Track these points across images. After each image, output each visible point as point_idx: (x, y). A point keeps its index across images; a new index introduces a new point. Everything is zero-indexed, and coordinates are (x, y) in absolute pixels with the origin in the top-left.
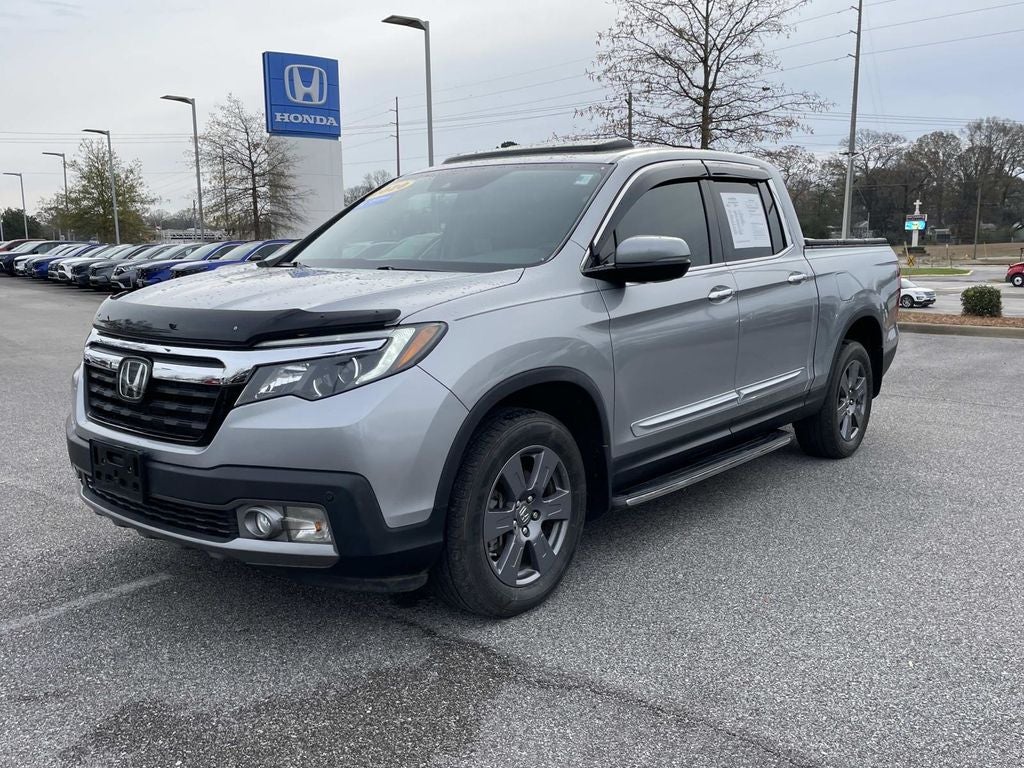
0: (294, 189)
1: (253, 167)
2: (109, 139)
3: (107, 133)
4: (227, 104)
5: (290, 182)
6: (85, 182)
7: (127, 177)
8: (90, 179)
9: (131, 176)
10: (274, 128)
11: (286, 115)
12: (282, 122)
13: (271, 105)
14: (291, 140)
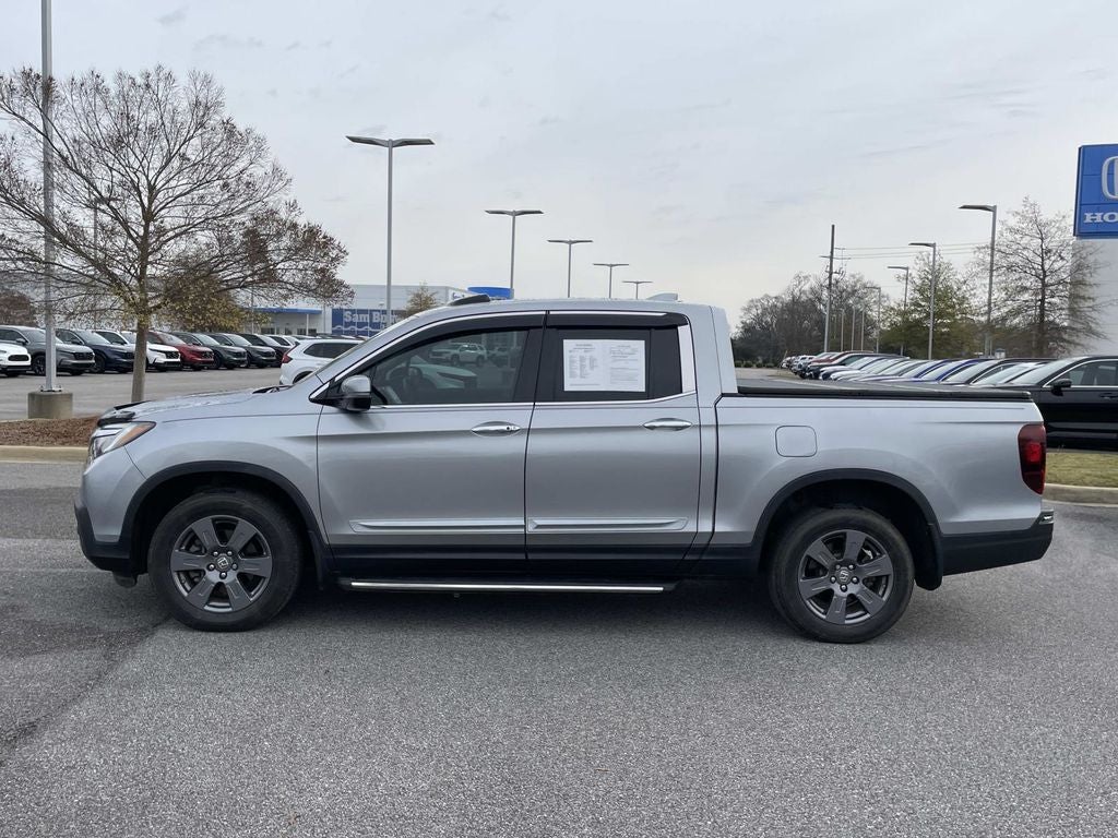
0: (1093, 299)
1: (1045, 276)
2: (934, 251)
3: (933, 246)
4: (1020, 209)
5: (1090, 292)
6: (917, 295)
7: (959, 289)
8: (921, 291)
9: (964, 288)
10: (1082, 231)
11: (1099, 215)
12: (1093, 223)
13: (1081, 205)
14: (1099, 242)
